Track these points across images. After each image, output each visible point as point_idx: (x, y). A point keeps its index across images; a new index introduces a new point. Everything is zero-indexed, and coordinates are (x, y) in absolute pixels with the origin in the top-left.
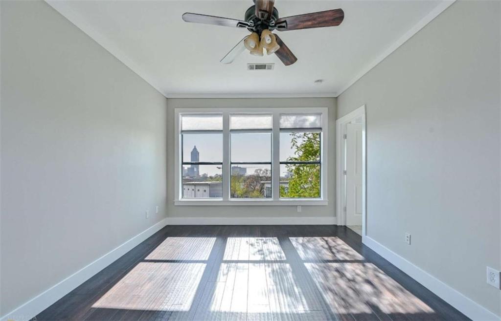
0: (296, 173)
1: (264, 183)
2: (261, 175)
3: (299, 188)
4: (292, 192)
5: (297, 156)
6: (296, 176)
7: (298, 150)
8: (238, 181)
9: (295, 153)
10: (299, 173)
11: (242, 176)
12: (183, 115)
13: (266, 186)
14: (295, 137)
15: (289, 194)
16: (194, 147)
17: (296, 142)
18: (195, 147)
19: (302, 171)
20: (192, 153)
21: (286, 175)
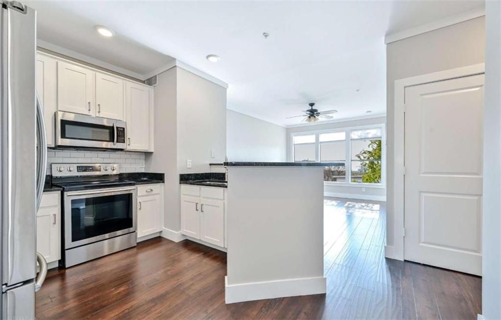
0: (370, 167)
1: (336, 178)
5: (370, 149)
6: (370, 170)
7: (372, 143)
10: (373, 167)
12: (294, 136)
13: (338, 180)
19: (376, 165)
21: (359, 170)
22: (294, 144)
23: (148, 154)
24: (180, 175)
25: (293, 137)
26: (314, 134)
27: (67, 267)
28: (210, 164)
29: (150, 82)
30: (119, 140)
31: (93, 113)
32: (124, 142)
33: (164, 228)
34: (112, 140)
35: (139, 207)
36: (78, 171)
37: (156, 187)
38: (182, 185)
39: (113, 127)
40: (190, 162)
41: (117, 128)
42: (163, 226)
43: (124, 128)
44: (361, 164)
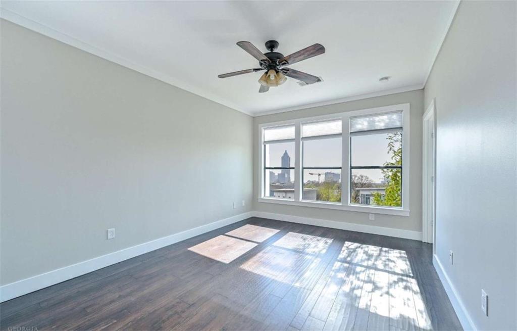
0: (393, 179)
1: (359, 190)
2: (355, 182)
3: (396, 195)
4: (389, 199)
5: (394, 161)
6: (393, 182)
7: (395, 155)
8: (332, 188)
9: (392, 158)
10: (396, 179)
11: (335, 182)
12: (265, 129)
13: (361, 193)
14: (392, 141)
15: (385, 201)
16: (284, 152)
17: (393, 146)
18: (286, 151)
19: (399, 177)
20: (283, 158)
21: (382, 182)
22: (265, 142)
44: (384, 176)
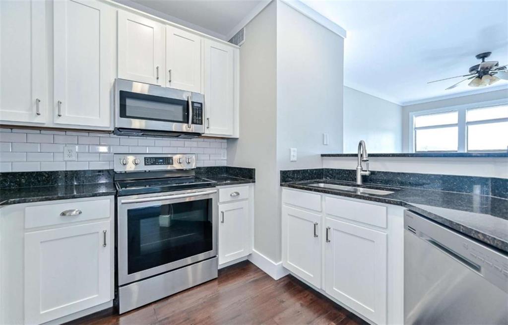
12: (416, 116)
22: (416, 128)
23: (230, 141)
24: (281, 171)
25: (414, 117)
26: (455, 111)
27: (120, 313)
28: (323, 155)
29: (235, 40)
30: (195, 121)
31: (162, 83)
32: (202, 124)
33: (254, 250)
34: (186, 120)
35: (220, 220)
36: (145, 165)
37: (244, 189)
38: (283, 187)
39: (188, 102)
40: (294, 151)
41: (193, 103)
42: (253, 247)
43: (201, 104)
